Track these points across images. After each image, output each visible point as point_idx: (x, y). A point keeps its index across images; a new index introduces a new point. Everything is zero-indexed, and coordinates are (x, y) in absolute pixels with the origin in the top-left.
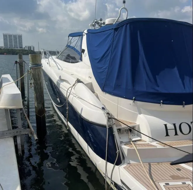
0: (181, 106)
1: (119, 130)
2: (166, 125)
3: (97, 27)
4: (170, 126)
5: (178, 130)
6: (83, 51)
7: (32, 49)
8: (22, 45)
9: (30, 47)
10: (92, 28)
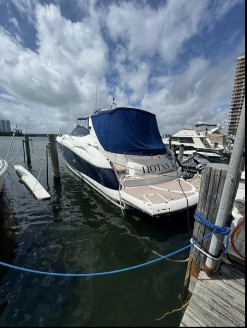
0: (150, 157)
1: (118, 172)
2: (143, 167)
3: (97, 113)
4: (145, 168)
5: (150, 170)
6: (90, 128)
7: (20, 132)
8: (10, 128)
9: (18, 130)
10: (93, 114)
